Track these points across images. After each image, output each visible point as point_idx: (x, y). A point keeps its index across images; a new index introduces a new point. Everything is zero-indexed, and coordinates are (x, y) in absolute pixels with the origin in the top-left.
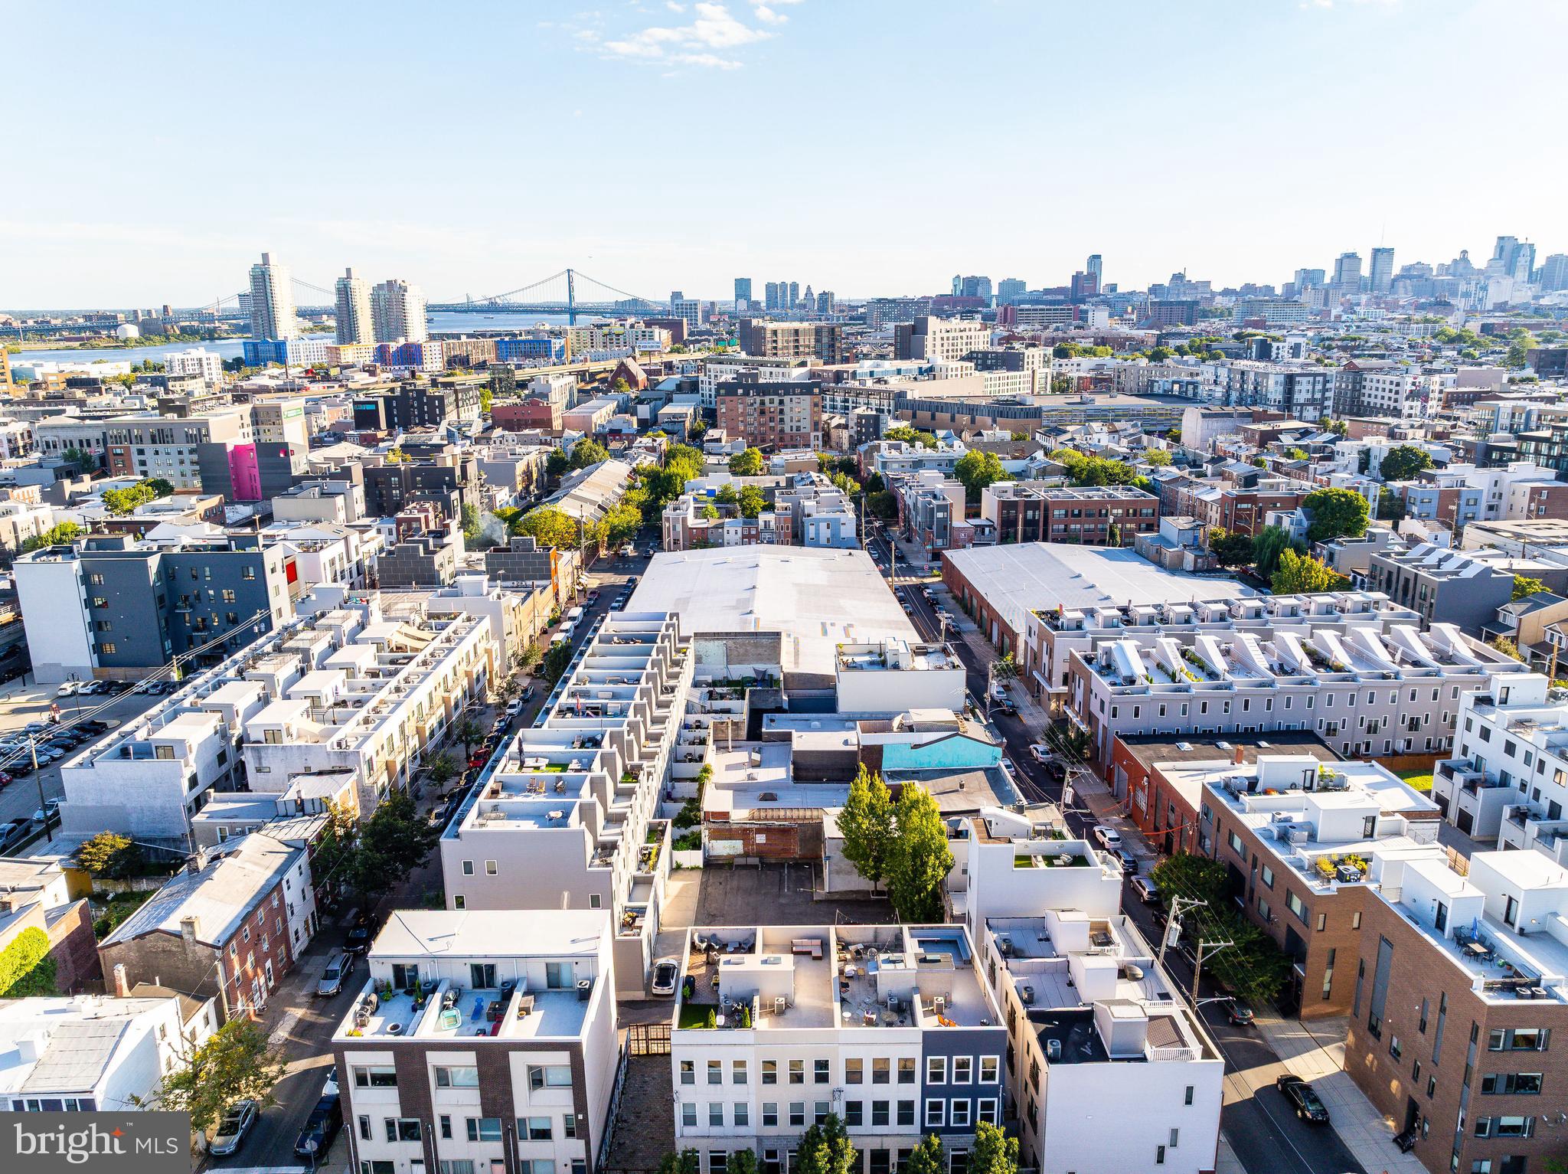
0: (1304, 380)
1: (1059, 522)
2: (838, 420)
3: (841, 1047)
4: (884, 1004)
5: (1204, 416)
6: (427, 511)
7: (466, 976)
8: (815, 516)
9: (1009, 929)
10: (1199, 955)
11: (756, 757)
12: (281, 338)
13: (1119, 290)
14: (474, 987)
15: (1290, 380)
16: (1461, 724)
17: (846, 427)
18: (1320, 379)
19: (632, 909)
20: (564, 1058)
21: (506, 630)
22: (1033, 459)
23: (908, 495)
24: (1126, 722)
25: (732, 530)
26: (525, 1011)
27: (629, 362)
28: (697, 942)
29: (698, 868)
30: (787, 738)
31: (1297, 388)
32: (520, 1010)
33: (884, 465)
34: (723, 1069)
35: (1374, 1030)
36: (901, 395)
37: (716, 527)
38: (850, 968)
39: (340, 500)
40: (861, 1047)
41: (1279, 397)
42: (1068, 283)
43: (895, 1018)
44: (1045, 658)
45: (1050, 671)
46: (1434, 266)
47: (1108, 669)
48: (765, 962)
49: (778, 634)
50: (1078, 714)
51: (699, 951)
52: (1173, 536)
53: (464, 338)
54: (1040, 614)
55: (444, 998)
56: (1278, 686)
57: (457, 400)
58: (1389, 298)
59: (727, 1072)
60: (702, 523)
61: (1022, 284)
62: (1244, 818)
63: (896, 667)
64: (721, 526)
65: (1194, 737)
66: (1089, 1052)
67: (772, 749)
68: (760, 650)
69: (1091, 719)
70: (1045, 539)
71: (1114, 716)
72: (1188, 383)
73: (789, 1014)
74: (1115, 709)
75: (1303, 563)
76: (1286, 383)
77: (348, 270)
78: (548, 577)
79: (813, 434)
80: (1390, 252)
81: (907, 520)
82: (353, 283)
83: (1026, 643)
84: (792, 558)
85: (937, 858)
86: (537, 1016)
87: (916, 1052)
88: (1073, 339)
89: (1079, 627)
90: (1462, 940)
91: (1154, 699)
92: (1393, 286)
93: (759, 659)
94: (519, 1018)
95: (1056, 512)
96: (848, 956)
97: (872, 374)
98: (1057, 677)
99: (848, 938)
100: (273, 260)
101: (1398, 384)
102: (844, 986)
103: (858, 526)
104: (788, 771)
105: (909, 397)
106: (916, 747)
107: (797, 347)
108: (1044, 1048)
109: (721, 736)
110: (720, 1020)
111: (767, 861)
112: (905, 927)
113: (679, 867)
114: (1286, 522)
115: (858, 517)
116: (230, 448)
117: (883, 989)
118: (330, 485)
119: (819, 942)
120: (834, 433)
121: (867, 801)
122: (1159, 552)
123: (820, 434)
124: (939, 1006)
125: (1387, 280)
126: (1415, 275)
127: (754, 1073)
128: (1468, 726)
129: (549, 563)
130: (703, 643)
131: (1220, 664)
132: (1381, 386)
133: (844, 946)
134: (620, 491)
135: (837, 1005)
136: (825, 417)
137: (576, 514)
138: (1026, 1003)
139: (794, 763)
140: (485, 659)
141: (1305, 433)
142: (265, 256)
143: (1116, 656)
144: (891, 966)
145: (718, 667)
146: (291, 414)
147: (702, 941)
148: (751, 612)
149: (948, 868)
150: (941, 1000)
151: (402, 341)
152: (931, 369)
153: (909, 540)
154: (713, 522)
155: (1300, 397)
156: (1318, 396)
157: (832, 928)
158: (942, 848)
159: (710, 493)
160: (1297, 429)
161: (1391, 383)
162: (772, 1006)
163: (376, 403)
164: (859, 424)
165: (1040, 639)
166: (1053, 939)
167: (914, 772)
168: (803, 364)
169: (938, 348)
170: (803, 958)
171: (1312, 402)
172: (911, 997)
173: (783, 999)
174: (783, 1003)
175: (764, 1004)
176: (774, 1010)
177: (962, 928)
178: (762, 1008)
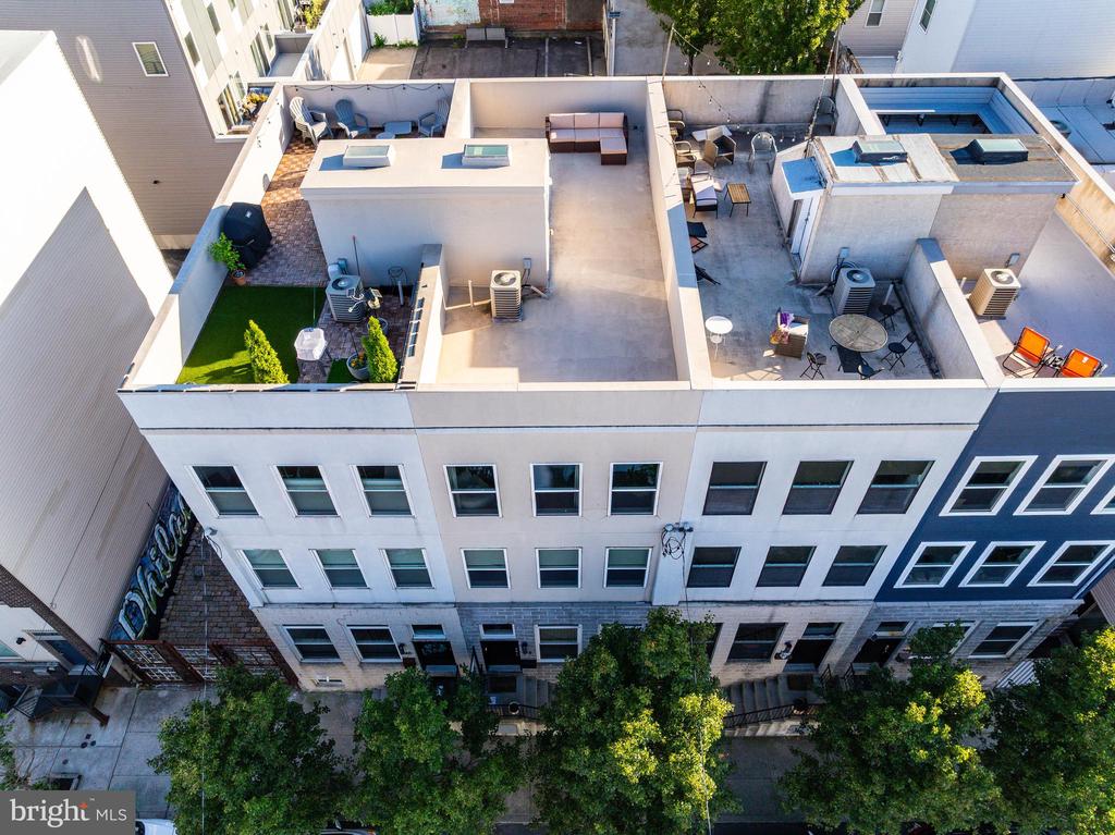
3: (703, 436)
4: (824, 287)
19: (262, 89)
28: (300, 119)
29: (410, 45)
38: (705, 185)
51: (310, 142)
73: (536, 316)
96: (697, 155)
99: (694, 110)
102: (697, 231)
112: (849, 82)
113: (380, 44)
119: (616, 119)
124: (1003, 295)
133: (684, 131)
135: (688, 297)
144: (867, 173)
147: (315, 120)
157: (654, 85)
162: (483, 292)
170: (578, 161)
172: (906, 266)
173: (518, 274)
174: (517, 285)
175: (455, 282)
176: (487, 309)
177: (995, 83)
178: (454, 293)
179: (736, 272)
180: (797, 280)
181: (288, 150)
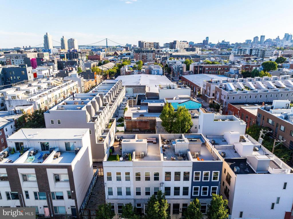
0: (254, 50)
1: (207, 71)
2: (158, 59)
3: (163, 168)
4: (178, 155)
5: (234, 56)
6: (70, 68)
7: (39, 146)
8: (154, 69)
9: (213, 138)
10: (274, 145)
11: (139, 108)
12: (50, 49)
13: (212, 43)
14: (42, 150)
15: (251, 50)
17: (160, 60)
18: (257, 50)
19: (102, 137)
20: (65, 171)
21: (82, 86)
22: (200, 62)
23: (174, 67)
24: (231, 100)
25: (136, 72)
26: (56, 157)
27: (117, 52)
28: (116, 138)
29: (123, 131)
30: (147, 104)
31: (253, 52)
32: (55, 156)
33: (168, 63)
34: (121, 176)
36: (171, 54)
37: (132, 72)
38: (165, 146)
39: (51, 67)
40: (170, 168)
42: (202, 42)
43: (182, 158)
44: (208, 91)
45: (209, 93)
46: (272, 39)
47: (226, 89)
48: (137, 141)
49: (145, 86)
50: (217, 101)
51: (117, 141)
52: (233, 72)
53: (85, 49)
54: (207, 81)
55: (30, 153)
56: (269, 91)
57: (81, 55)
58: (264, 45)
59: (123, 176)
60: (129, 71)
61: (193, 43)
63: (174, 88)
64: (133, 72)
65: (249, 104)
66: (248, 171)
67: (143, 107)
68: (141, 90)
69: (221, 101)
70: (204, 73)
71: (228, 99)
73: (145, 158)
74: (228, 97)
75: (265, 73)
76: (250, 51)
77: (63, 36)
78: (94, 78)
79: (153, 61)
80: (264, 36)
81: (173, 72)
82: (64, 39)
83: (203, 89)
84: (149, 76)
85: (188, 123)
86: (60, 159)
87: (190, 170)
88: (204, 49)
89: (216, 83)
91: (238, 95)
92: (264, 43)
93: (141, 92)
94: (54, 159)
95: (206, 68)
96: (165, 143)
97: (165, 51)
98: (211, 95)
99: (165, 138)
100: (48, 34)
101: (272, 52)
102: (164, 150)
103: (163, 72)
104: (147, 111)
105: (173, 55)
106: (180, 103)
107: (150, 47)
108: (233, 169)
109: (130, 104)
110: (121, 159)
111: (142, 130)
112: (183, 135)
113: (118, 131)
114: (258, 69)
115: (163, 70)
116: (31, 59)
117: (177, 150)
118: (49, 64)
119: (155, 139)
120: (157, 61)
121: (168, 110)
122: (230, 75)
124: (197, 155)
126: (269, 41)
127: (132, 177)
129: (94, 75)
130: (128, 88)
131: (253, 88)
132: (269, 53)
133: (163, 140)
134: (112, 67)
135: (162, 155)
136: (156, 58)
137: (102, 69)
138: (223, 157)
139: (148, 109)
140: (76, 90)
141: (256, 58)
142: (47, 33)
143: (228, 86)
144: (180, 142)
145: (131, 93)
146: (46, 55)
147: (118, 138)
148: (139, 83)
149: (191, 126)
150: (197, 153)
151: (73, 49)
152: (177, 50)
153: (174, 76)
154: (131, 71)
157: (160, 135)
158: (190, 120)
159: (131, 67)
160: (254, 58)
161: (271, 52)
162: (139, 155)
163: (64, 55)
164: (163, 59)
165: (207, 86)
166: (227, 140)
168: (151, 49)
169: (178, 47)
170: (150, 143)
171: (255, 55)
172: (187, 153)
173: (143, 153)
174: (143, 154)
175: (136, 154)
176: (140, 157)
177: (201, 135)
178: (136, 156)
179: (168, 154)
180: (175, 155)
181: (114, 142)
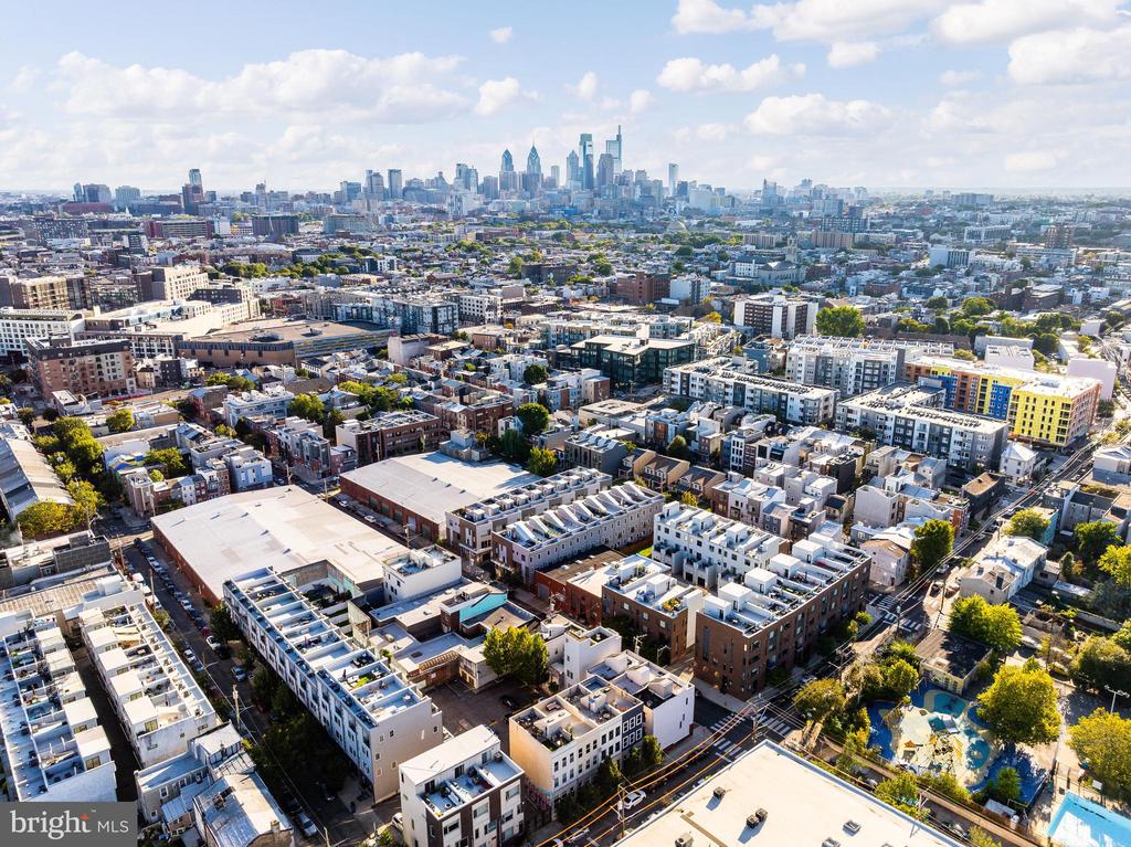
0: (442, 310)
1: (389, 441)
2: (141, 365)
5: (403, 342)
8: (243, 466)
11: (388, 636)
15: (435, 311)
16: (655, 528)
17: (150, 370)
18: (450, 308)
22: (332, 392)
23: (284, 436)
24: (537, 562)
25: (187, 487)
30: (392, 621)
31: (439, 314)
35: (706, 659)
36: (178, 338)
37: (175, 487)
41: (431, 321)
43: (608, 715)
44: (469, 536)
47: (517, 539)
49: (326, 561)
52: (462, 442)
54: (455, 512)
56: (586, 529)
60: (162, 486)
62: (627, 595)
63: (426, 566)
64: (178, 486)
65: (565, 561)
66: (657, 701)
67: (394, 630)
68: (316, 573)
69: (515, 565)
72: (362, 308)
74: (531, 558)
79: (128, 380)
84: (262, 501)
87: (620, 724)
89: (483, 518)
90: (730, 619)
93: (316, 578)
97: (140, 320)
98: (479, 545)
101: (481, 302)
104: (412, 639)
105: (185, 339)
107: (54, 297)
111: (437, 685)
114: (512, 426)
119: (555, 703)
120: (140, 376)
122: (457, 452)
123: (133, 379)
125: (400, 191)
126: (415, 186)
128: (659, 528)
129: (108, 549)
131: (561, 524)
132: (471, 303)
134: (51, 469)
139: (411, 633)
143: (518, 531)
148: (288, 550)
152: (180, 310)
154: (169, 484)
155: (441, 320)
156: (450, 318)
159: (139, 459)
160: (459, 348)
161: (477, 301)
165: (462, 527)
166: (614, 670)
167: (474, 618)
168: (78, 317)
